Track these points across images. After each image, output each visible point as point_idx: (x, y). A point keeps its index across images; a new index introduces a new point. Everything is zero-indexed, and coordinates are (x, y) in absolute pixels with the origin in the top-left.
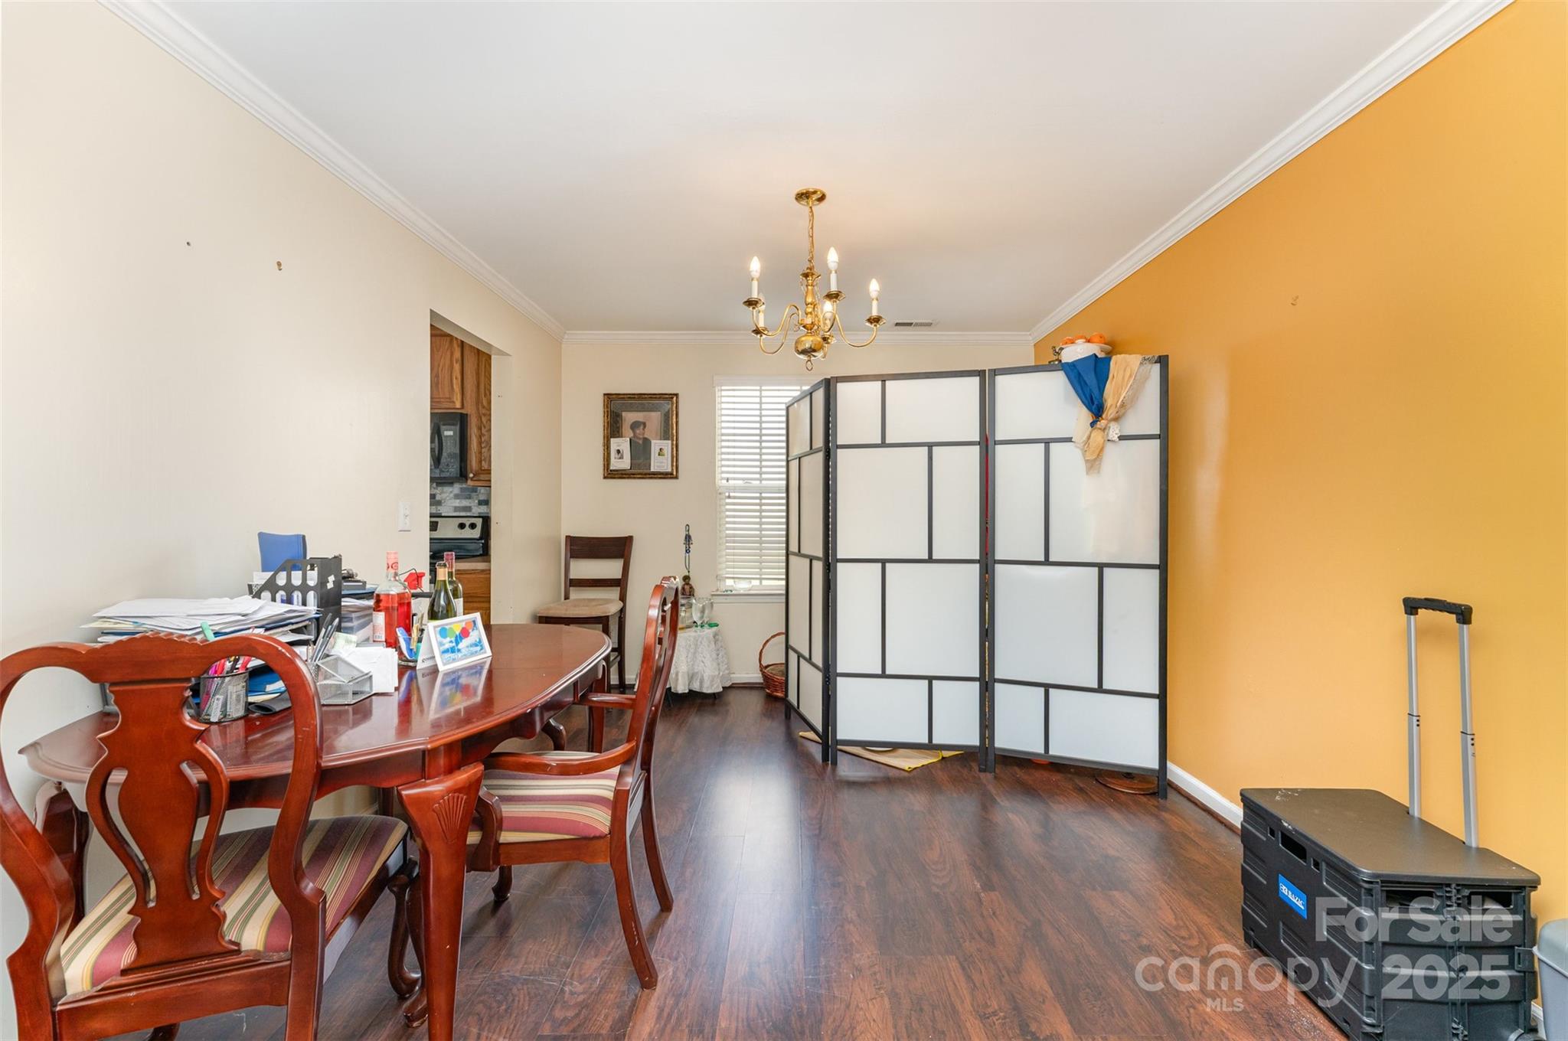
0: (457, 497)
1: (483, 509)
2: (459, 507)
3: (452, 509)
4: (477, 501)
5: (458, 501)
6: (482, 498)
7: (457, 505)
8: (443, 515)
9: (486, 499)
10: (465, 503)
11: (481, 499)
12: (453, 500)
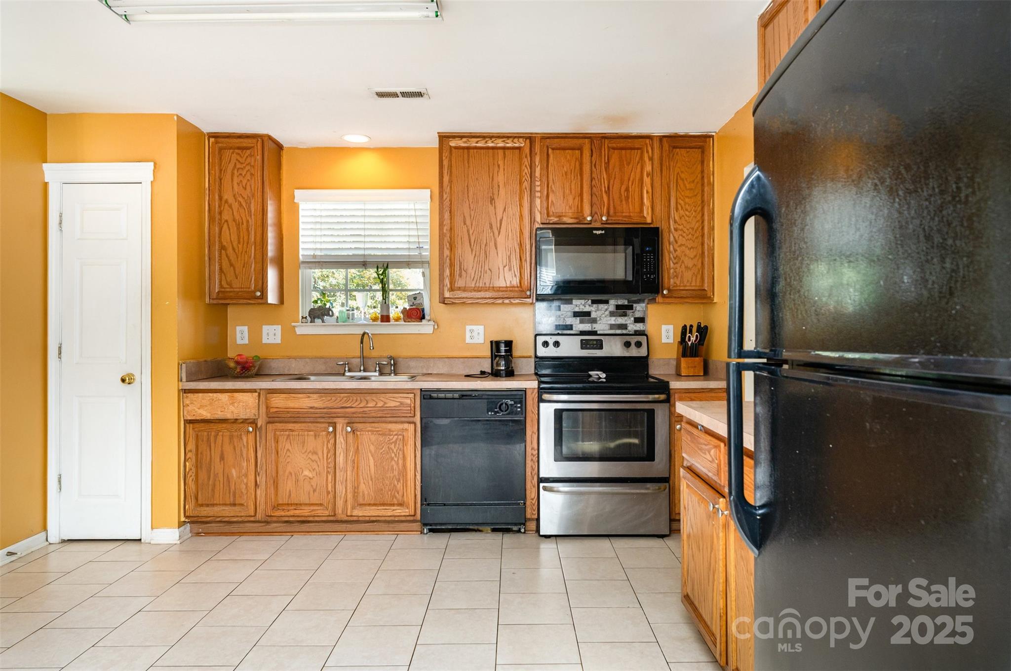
0: (612, 314)
1: (639, 327)
2: (614, 325)
3: (608, 327)
4: (633, 319)
5: (614, 318)
6: (638, 315)
7: (613, 323)
8: (598, 333)
9: (642, 316)
10: (621, 320)
11: (636, 316)
12: (610, 318)
